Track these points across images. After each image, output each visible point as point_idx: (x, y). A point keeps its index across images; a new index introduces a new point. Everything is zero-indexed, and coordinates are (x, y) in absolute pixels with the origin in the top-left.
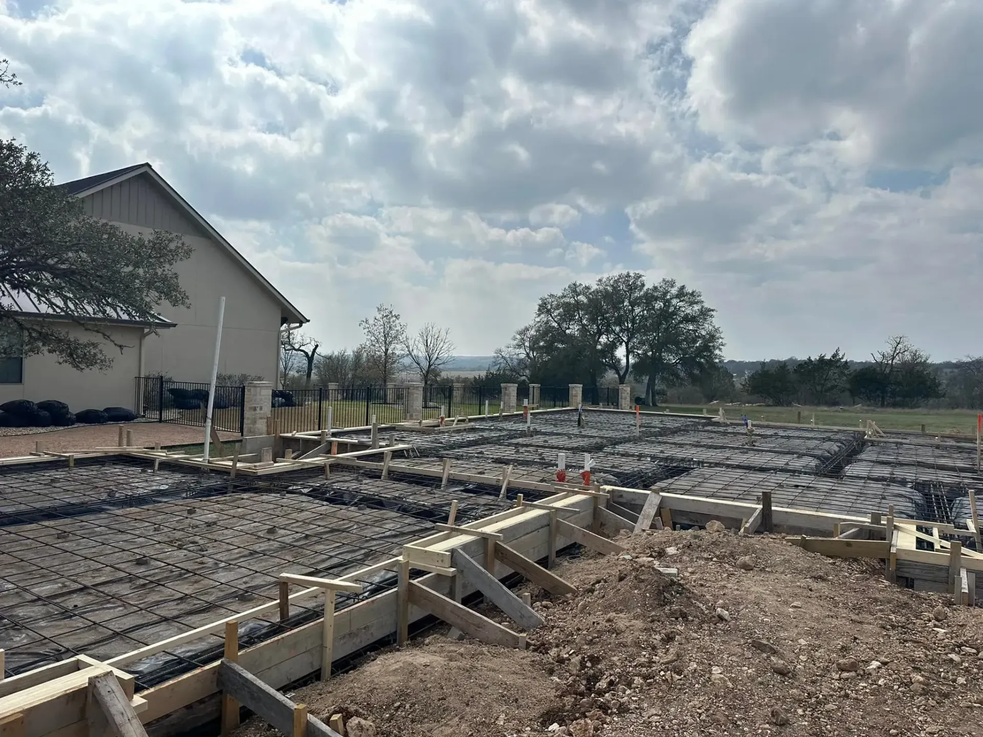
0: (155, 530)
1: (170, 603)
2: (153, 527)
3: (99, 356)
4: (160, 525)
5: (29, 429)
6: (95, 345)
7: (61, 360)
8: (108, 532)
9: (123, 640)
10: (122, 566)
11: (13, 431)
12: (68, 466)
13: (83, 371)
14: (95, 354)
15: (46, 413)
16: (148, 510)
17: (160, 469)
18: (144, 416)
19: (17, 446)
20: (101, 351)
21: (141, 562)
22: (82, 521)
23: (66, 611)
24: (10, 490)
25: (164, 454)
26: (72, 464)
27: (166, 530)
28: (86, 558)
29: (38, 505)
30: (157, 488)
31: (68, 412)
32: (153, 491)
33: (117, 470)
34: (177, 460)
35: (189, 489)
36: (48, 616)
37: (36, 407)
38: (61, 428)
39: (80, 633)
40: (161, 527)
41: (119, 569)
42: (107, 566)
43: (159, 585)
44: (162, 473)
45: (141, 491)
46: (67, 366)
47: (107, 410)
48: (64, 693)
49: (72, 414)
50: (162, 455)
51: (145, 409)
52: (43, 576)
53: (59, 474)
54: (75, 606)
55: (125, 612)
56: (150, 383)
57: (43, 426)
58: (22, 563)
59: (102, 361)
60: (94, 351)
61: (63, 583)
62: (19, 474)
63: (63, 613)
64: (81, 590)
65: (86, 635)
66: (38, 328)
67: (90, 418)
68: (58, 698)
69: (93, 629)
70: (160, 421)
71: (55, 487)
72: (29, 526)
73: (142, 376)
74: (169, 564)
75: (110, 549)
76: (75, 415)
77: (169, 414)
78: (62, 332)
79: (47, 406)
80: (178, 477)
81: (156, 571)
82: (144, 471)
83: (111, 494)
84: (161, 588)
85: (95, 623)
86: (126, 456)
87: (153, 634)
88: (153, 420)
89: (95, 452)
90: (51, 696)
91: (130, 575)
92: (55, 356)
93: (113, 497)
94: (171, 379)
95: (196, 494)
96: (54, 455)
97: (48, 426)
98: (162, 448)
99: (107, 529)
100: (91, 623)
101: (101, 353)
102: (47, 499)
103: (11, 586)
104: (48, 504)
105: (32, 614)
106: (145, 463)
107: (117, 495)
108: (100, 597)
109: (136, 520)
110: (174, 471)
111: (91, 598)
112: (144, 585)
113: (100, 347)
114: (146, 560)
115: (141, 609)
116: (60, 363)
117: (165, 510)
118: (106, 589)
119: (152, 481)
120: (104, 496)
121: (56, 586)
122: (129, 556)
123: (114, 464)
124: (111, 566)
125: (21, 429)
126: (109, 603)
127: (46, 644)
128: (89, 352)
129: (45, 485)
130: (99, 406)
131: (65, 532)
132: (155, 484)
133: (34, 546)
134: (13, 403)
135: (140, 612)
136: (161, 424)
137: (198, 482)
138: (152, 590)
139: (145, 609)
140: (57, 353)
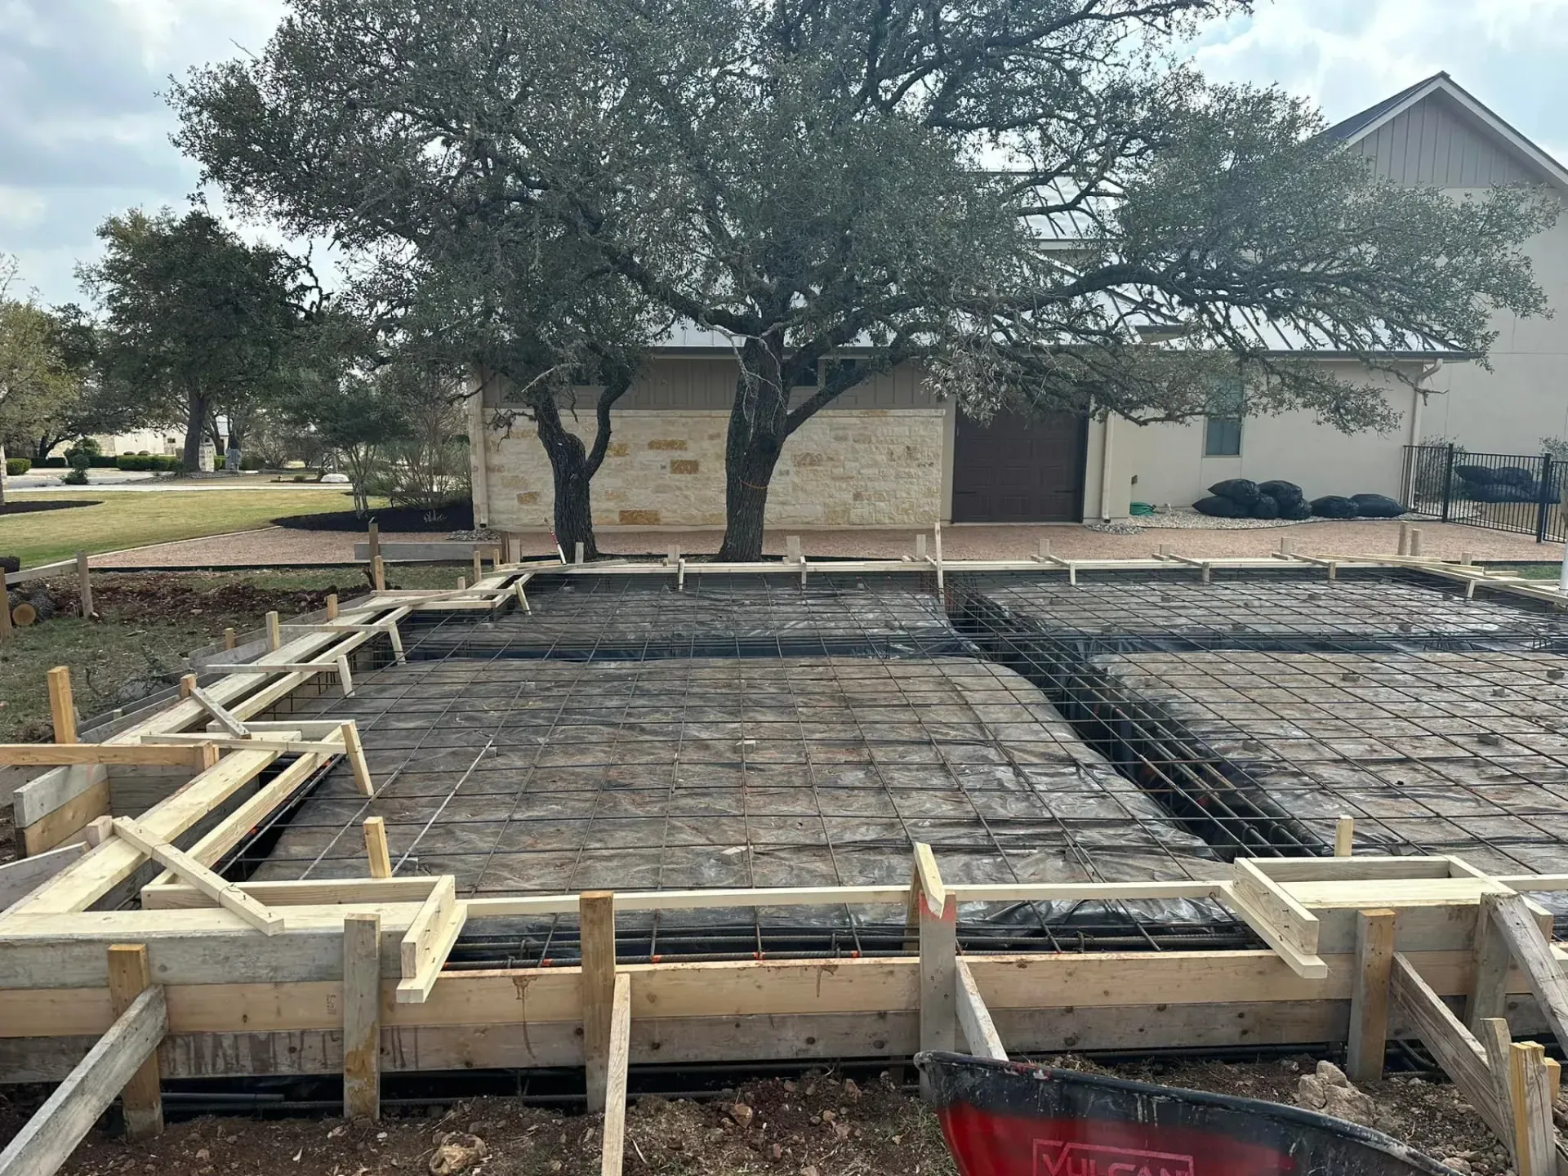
0: (1495, 694)
1: (1556, 817)
2: (1491, 689)
3: (1380, 409)
4: (1504, 687)
5: (1248, 521)
6: (1375, 393)
7: (1321, 419)
8: (1417, 684)
9: (1491, 853)
10: (1460, 740)
11: (1227, 522)
12: (1327, 578)
13: (1354, 434)
14: (1374, 408)
15: (1270, 499)
16: (1476, 660)
17: (1476, 597)
18: (1415, 511)
19: (1237, 544)
20: (1383, 402)
21: (1485, 740)
22: (1374, 661)
23: (1389, 787)
24: (1256, 603)
25: (1481, 574)
26: (1333, 575)
27: (1514, 697)
28: (1398, 717)
29: (1303, 628)
30: (1479, 627)
31: (1300, 499)
32: (1474, 631)
33: (1404, 591)
34: (1506, 585)
35: (1536, 637)
36: (1363, 788)
37: (1257, 490)
38: (1291, 522)
39: (1415, 824)
40: (1506, 691)
41: (1455, 744)
42: (1434, 735)
43: (1531, 783)
44: (1479, 604)
45: (1451, 628)
46: (1331, 425)
47: (1357, 498)
48: (1444, 903)
49: (1305, 502)
50: (1477, 576)
51: (1417, 498)
52: (1338, 729)
53: (1318, 588)
54: (1400, 783)
55: (1480, 811)
56: (1425, 457)
57: (1266, 518)
58: (1305, 706)
59: (1383, 418)
60: (1374, 403)
61: (1371, 746)
62: (1262, 583)
63: (1384, 788)
64: (1400, 761)
65: (1426, 829)
66: (1291, 370)
67: (1332, 509)
68: (1439, 907)
69: (1434, 822)
70: (1444, 519)
71: (1319, 606)
72: (1297, 656)
73: (1416, 444)
74: (1540, 754)
75: (1427, 711)
76: (1312, 503)
77: (1458, 509)
78: (1325, 376)
79: (1272, 488)
80: (1512, 614)
81: (1517, 759)
82: (1446, 598)
83: (1404, 626)
84: (1533, 788)
85: (1438, 815)
86: (1411, 571)
87: (1541, 857)
88: (1430, 517)
89: (1365, 560)
90: (1428, 901)
91: (1476, 756)
92: (1312, 413)
93: (1408, 631)
94: (1462, 448)
95: (1551, 647)
96: (1306, 560)
97: (1273, 518)
98: (1475, 563)
99: (1413, 679)
100: (1433, 814)
101: (1383, 405)
102: (1312, 621)
103: (1300, 734)
104: (1314, 630)
105: (1341, 779)
106: (1449, 586)
107: (1413, 631)
108: (1435, 779)
109: (1460, 672)
110: (1502, 604)
111: (1420, 778)
112: (1502, 777)
113: (1383, 395)
114: (1497, 739)
115: (1510, 814)
116: (1319, 423)
117: (1504, 664)
118: (1442, 768)
119: (1468, 615)
120: (1395, 629)
121: (1361, 748)
122: (1463, 726)
123: (1394, 581)
124: (1441, 736)
125: (1238, 520)
126: (1451, 791)
127: (1369, 825)
128: (1365, 405)
129: (1304, 601)
130: (1346, 491)
131: (1354, 673)
132: (1474, 620)
133: (1313, 685)
134: (1228, 482)
135: (1505, 818)
136: (1446, 526)
137: (1552, 628)
138: (1519, 789)
139: (1517, 816)
140: (1317, 407)
